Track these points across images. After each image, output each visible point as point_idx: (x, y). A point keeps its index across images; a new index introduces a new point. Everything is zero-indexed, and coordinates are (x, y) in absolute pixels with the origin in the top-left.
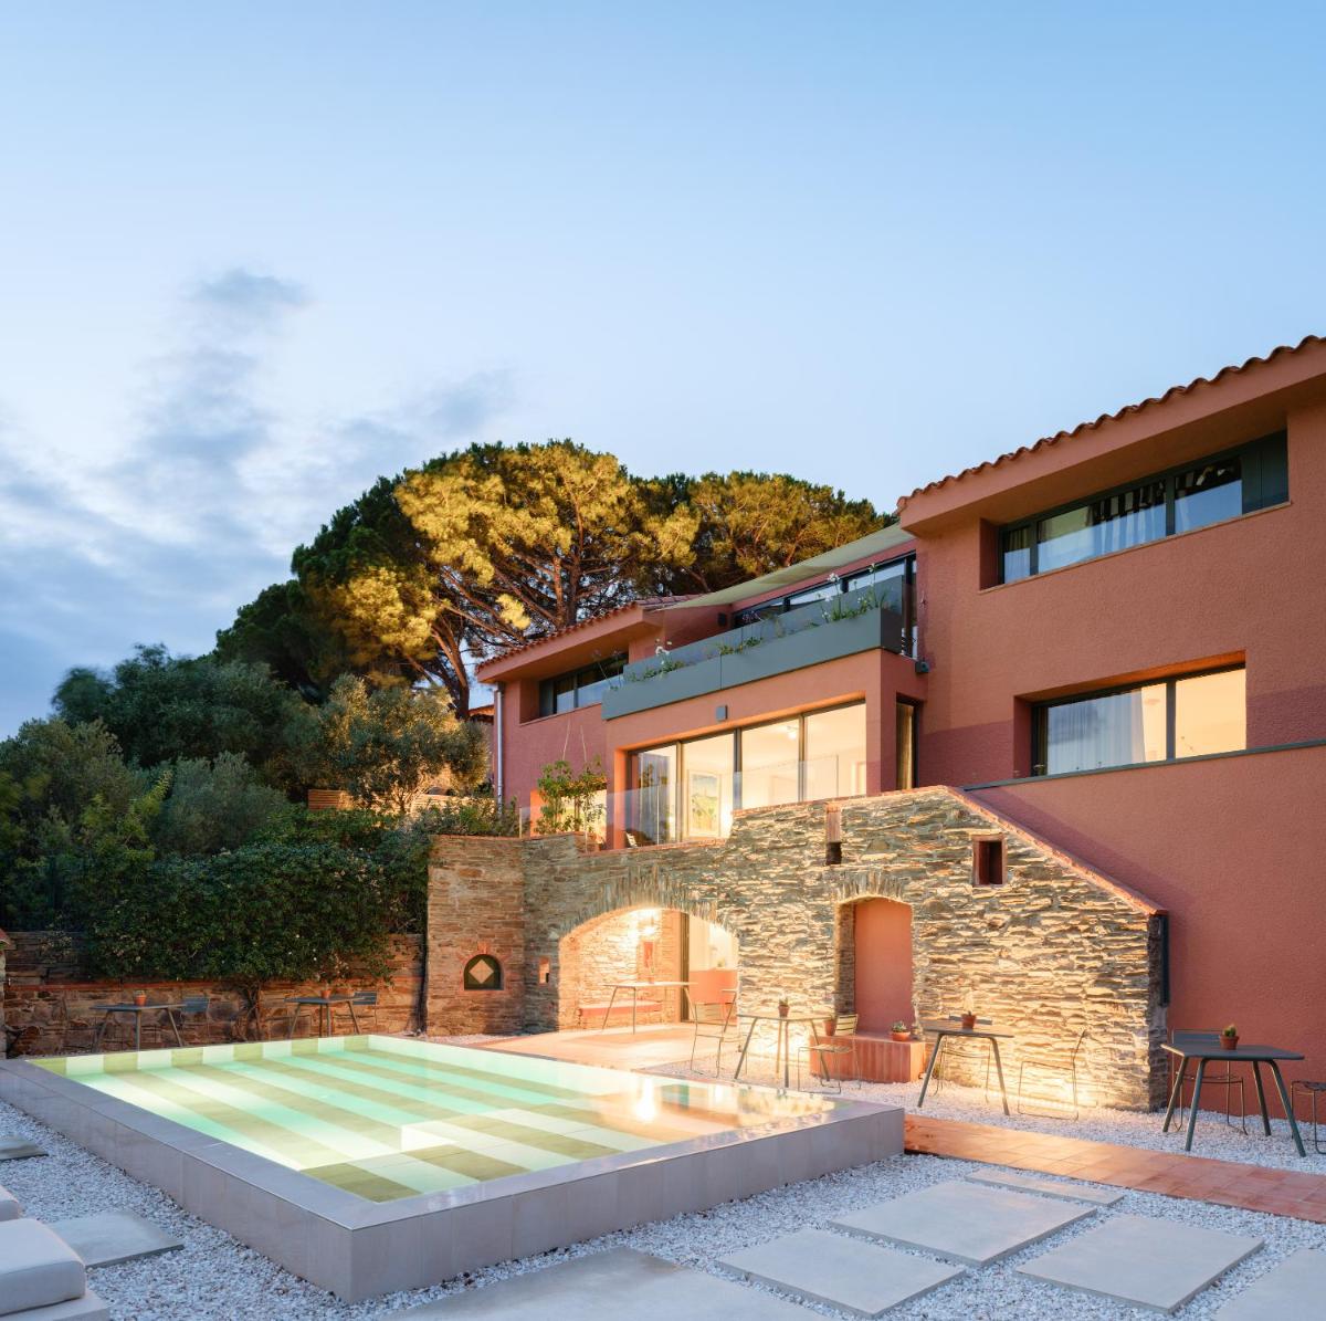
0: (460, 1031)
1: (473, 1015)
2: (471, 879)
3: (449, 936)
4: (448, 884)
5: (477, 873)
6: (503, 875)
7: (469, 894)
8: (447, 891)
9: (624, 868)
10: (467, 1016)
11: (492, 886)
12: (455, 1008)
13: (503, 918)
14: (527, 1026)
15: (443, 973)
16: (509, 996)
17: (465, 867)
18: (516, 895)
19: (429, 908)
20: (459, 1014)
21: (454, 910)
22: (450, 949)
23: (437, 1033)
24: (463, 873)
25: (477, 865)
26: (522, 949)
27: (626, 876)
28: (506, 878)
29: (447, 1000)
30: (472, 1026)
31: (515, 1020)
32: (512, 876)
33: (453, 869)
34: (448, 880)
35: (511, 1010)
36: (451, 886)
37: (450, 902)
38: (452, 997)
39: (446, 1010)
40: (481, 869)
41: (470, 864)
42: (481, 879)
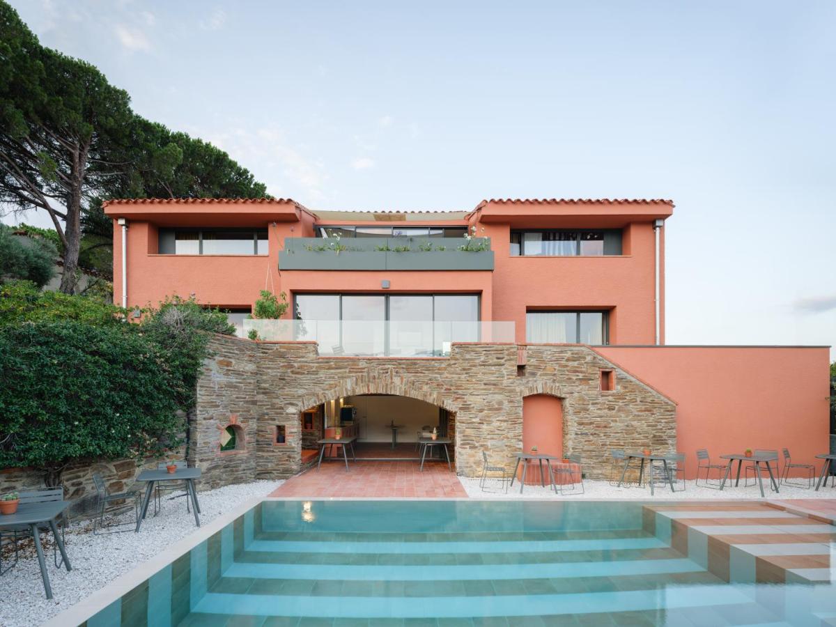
0: (218, 484)
1: (226, 472)
2: (226, 368)
3: (212, 411)
4: (211, 370)
5: (229, 364)
6: (246, 366)
7: (223, 379)
8: (209, 376)
9: (364, 369)
10: (222, 473)
11: (238, 373)
12: (215, 468)
13: (245, 398)
14: (258, 474)
15: (206, 441)
16: (247, 455)
17: (222, 359)
18: (252, 381)
19: (198, 389)
20: (216, 472)
21: (214, 392)
22: (212, 421)
23: (202, 489)
24: (220, 363)
25: (230, 358)
26: (255, 420)
27: (365, 374)
28: (247, 368)
29: (209, 462)
30: (226, 480)
31: (250, 471)
32: (251, 367)
33: (214, 360)
34: (211, 367)
35: (248, 465)
36: (213, 372)
37: (212, 385)
38: (213, 459)
39: (209, 470)
40: (232, 360)
41: (225, 356)
42: (231, 368)
